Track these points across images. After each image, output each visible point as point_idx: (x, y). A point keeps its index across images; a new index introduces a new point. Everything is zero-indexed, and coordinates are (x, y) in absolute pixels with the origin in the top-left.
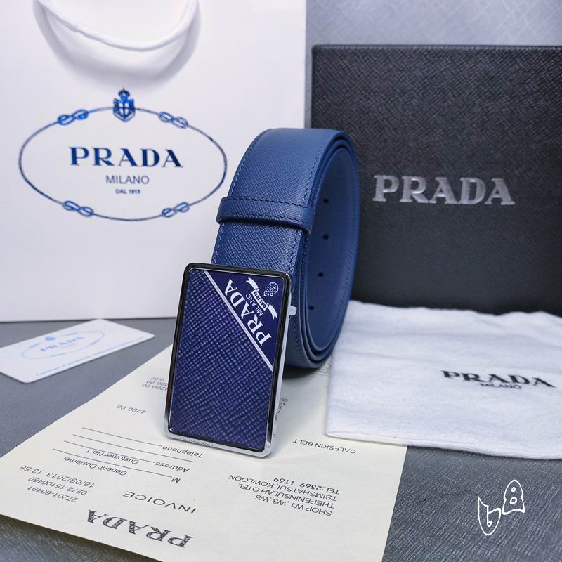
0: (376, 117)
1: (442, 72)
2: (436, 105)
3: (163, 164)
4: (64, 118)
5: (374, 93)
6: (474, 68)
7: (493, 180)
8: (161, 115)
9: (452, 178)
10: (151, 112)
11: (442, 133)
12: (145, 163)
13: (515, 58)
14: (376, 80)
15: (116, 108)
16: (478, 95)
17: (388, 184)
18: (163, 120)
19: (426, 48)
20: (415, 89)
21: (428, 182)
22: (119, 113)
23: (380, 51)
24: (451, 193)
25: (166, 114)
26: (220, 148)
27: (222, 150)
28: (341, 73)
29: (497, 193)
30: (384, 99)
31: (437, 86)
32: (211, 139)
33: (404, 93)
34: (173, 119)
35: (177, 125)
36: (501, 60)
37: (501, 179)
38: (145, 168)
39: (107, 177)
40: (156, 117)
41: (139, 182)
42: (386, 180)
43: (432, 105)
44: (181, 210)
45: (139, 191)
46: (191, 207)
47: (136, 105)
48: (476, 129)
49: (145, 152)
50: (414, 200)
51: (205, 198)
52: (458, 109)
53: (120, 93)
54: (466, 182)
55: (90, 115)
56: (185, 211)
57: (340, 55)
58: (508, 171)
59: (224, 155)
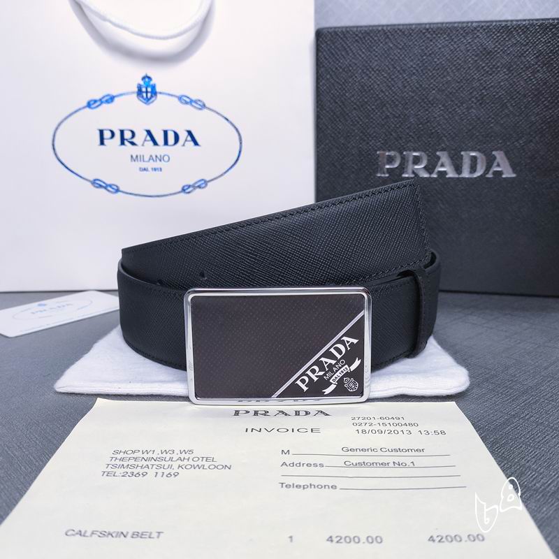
0: (377, 95)
1: (440, 48)
2: (435, 81)
3: (182, 143)
4: (92, 103)
5: (375, 72)
6: (472, 43)
7: (494, 153)
8: (180, 98)
9: (452, 152)
10: (172, 95)
11: (442, 108)
12: (166, 143)
13: (512, 32)
14: (376, 59)
15: (140, 92)
16: (477, 69)
17: (390, 160)
18: (181, 102)
19: (423, 26)
20: (414, 66)
21: (429, 156)
22: (143, 97)
23: (379, 31)
24: (452, 167)
25: (186, 96)
26: (235, 127)
27: (237, 130)
28: (343, 53)
29: (498, 165)
30: (385, 77)
31: (436, 62)
32: (227, 120)
33: (404, 71)
34: (191, 101)
35: (195, 107)
36: (498, 35)
37: (502, 152)
38: (166, 147)
39: (132, 156)
40: (176, 99)
41: (160, 160)
42: (388, 155)
43: (432, 81)
44: (199, 187)
45: (161, 169)
46: (209, 184)
47: (158, 89)
48: (475, 103)
49: (166, 133)
50: (416, 175)
51: (222, 175)
52: (457, 84)
53: (143, 78)
54: (467, 155)
55: (116, 99)
56: (203, 188)
57: (342, 36)
58: (508, 143)
59: (239, 134)
